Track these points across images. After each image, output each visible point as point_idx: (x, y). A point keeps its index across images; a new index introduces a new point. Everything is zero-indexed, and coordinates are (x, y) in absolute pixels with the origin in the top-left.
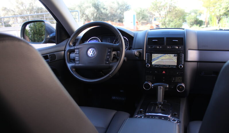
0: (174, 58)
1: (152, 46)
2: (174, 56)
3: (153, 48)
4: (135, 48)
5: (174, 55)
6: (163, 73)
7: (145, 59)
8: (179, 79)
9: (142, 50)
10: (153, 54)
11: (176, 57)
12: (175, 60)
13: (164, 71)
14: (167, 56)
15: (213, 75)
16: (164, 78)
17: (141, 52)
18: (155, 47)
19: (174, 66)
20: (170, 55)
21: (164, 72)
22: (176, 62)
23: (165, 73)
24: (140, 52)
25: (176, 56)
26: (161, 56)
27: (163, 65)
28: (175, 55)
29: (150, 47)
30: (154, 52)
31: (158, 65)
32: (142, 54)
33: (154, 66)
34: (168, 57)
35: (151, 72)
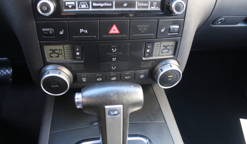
6: (112, 32)
13: (114, 27)
16: (114, 50)
19: (152, 5)
21: (114, 30)
23: (117, 31)
27: (111, 2)
31: (87, 2)
33: (74, 7)
35: (61, 33)
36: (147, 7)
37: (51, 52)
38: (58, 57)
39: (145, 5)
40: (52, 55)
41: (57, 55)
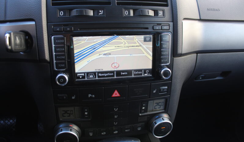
0: (144, 46)
1: (70, 10)
2: (145, 40)
3: (76, 16)
4: (8, 19)
5: (142, 37)
6: (114, 95)
7: (47, 57)
8: (158, 104)
9: (33, 23)
10: (75, 39)
11: (150, 45)
12: (146, 54)
13: (116, 92)
14: (123, 41)
15: (217, 78)
16: (116, 110)
17: (33, 33)
18: (81, 12)
19: (145, 73)
20: (133, 39)
21: (116, 94)
22: (151, 58)
23: (118, 95)
24: (26, 34)
25: (150, 41)
26: (102, 44)
27: (113, 72)
28: (148, 39)
29: (62, 14)
30: (79, 31)
31: (94, 73)
32: (35, 40)
33: (83, 77)
34: (127, 45)
35: (73, 98)
36: (141, 74)
37: (64, 112)
38: (70, 116)
39: (140, 73)
40: (64, 115)
41: (68, 115)
